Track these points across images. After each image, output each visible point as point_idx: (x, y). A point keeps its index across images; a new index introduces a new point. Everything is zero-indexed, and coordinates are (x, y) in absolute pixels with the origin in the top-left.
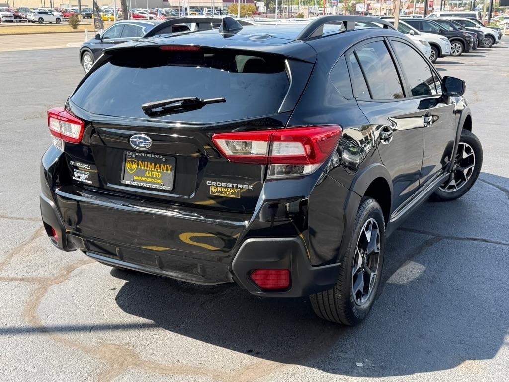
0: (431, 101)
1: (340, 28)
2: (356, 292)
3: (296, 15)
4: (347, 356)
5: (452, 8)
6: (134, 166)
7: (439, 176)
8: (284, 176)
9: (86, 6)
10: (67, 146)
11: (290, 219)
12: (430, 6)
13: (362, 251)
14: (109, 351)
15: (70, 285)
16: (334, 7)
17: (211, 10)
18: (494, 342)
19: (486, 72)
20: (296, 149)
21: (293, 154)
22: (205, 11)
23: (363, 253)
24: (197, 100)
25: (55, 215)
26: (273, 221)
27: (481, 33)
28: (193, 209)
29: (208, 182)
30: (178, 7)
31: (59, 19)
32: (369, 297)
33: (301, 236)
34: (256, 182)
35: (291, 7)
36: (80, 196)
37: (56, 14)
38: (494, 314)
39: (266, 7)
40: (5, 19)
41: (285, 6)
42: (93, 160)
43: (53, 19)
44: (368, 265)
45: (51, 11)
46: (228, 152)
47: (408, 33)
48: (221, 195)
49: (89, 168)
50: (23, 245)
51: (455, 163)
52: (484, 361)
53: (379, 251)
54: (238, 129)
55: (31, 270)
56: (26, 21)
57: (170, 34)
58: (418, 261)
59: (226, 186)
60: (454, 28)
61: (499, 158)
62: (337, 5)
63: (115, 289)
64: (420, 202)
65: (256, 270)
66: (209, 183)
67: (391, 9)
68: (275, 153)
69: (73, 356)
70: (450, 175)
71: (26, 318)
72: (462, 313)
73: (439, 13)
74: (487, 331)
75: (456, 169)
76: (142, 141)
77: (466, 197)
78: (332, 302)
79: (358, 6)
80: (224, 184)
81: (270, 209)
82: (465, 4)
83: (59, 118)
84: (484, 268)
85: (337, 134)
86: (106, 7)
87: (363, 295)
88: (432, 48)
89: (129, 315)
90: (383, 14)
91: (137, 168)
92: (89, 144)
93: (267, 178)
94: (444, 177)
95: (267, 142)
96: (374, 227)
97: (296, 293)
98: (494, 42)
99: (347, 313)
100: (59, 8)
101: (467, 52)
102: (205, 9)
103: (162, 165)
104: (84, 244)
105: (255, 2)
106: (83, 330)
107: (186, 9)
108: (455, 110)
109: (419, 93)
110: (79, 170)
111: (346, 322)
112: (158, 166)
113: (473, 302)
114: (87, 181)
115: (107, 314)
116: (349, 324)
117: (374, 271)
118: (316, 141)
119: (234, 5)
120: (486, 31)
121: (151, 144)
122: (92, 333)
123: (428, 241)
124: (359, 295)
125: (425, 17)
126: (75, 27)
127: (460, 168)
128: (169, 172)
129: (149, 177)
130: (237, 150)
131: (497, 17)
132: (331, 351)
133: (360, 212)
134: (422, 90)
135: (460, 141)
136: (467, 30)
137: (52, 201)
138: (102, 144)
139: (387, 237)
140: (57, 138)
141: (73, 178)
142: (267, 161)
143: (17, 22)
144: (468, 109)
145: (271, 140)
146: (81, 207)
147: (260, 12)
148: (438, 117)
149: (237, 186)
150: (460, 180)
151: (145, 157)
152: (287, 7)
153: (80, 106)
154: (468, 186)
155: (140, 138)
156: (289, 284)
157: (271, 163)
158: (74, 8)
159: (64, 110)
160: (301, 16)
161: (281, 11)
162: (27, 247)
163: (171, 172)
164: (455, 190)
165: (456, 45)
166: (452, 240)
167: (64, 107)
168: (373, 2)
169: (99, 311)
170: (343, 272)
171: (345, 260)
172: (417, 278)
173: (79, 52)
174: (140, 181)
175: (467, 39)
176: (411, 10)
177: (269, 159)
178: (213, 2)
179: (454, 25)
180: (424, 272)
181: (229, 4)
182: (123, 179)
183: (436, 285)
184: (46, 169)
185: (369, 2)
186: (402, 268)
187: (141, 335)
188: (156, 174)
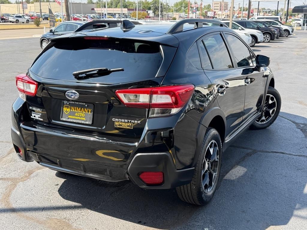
0: (250, 70)
1: (194, 26)
2: (204, 185)
3: (171, 18)
4: (199, 224)
5: (265, 14)
6: (68, 110)
7: (255, 114)
8: (160, 115)
9: (45, 13)
10: (28, 98)
11: (164, 141)
12: (252, 13)
13: (208, 160)
14: (53, 223)
15: (30, 182)
16: (194, 13)
17: (120, 15)
18: (288, 215)
19: (284, 52)
20: (166, 99)
21: (165, 102)
22: (117, 16)
23: (208, 162)
24: (106, 70)
25: (20, 140)
26: (153, 142)
27: (281, 29)
28: (104, 136)
29: (113, 119)
30: (100, 13)
31: (28, 20)
32: (213, 188)
33: (170, 151)
34: (143, 119)
35: (168, 13)
36: (36, 128)
37: (27, 17)
38: (287, 198)
39: (153, 14)
41: (165, 13)
42: (44, 106)
43: (25, 21)
44: (212, 169)
45: (23, 16)
46: (125, 101)
47: (238, 29)
48: (121, 127)
49: (41, 111)
50: (2, 158)
51: (264, 107)
52: (282, 226)
53: (218, 160)
54: (132, 87)
55: (7, 173)
56: (8, 22)
58: (243, 166)
59: (124, 121)
60: (266, 26)
61: (292, 103)
62: (196, 12)
63: (58, 185)
64: (243, 130)
65: (143, 172)
66: (114, 120)
67: (228, 15)
68: (154, 102)
69: (31, 226)
70: (262, 114)
71: (3, 203)
72: (269, 197)
73: (256, 17)
74: (284, 208)
75: (265, 110)
77: (271, 127)
78: (189, 191)
79: (208, 13)
80: (123, 120)
81: (152, 135)
82: (272, 12)
83: (23, 81)
84: (282, 170)
85: (192, 90)
86: (57, 13)
87: (209, 187)
88: (252, 38)
89: (66, 200)
90: (223, 18)
91: (70, 110)
92: (41, 97)
93: (149, 116)
94: (257, 115)
95: (149, 95)
96: (215, 145)
97: (167, 186)
98: (289, 34)
99: (199, 198)
100: (28, 14)
101: (273, 40)
102: (117, 14)
103: (85, 109)
104: (38, 158)
105: (147, 10)
106: (38, 210)
107: (105, 14)
108: (264, 75)
109: (243, 65)
110: (35, 112)
112: (83, 110)
113: (275, 190)
114: (40, 119)
115: (53, 200)
116: (200, 205)
117: (215, 172)
118: (179, 94)
119: (134, 12)
120: (284, 27)
121: (78, 96)
122: (43, 212)
123: (248, 153)
124: (206, 187)
125: (248, 19)
126: (38, 25)
127: (268, 109)
128: (90, 113)
129: (78, 116)
130: (131, 100)
131: (291, 19)
132: (189, 221)
133: (206, 137)
134: (244, 63)
135: (267, 94)
136: (273, 27)
137: (18, 131)
138: (49, 97)
139: (223, 151)
140: (22, 93)
141: (32, 117)
143: (3, 22)
144: (272, 74)
145: (151, 93)
146: (37, 135)
147: (150, 16)
148: (255, 79)
149: (131, 122)
150: (268, 117)
151: (74, 104)
153: (36, 74)
154: (273, 120)
155: (72, 93)
156: (163, 181)
157: (151, 108)
158: (37, 14)
159: (26, 76)
160: (175, 19)
161: (162, 16)
162: (5, 159)
164: (265, 123)
165: (266, 36)
166: (263, 153)
167: (26, 74)
168: (217, 10)
169: (48, 198)
170: (196, 173)
171: (197, 166)
172: (242, 176)
173: (40, 40)
174: (72, 118)
175: (273, 32)
176: (240, 15)
177: (150, 105)
178: (122, 11)
179: (265, 24)
180: (246, 172)
181: (131, 12)
182: (62, 118)
183: (253, 180)
184: (15, 112)
185: (215, 11)
186: (233, 170)
187: (73, 213)
188: (82, 115)
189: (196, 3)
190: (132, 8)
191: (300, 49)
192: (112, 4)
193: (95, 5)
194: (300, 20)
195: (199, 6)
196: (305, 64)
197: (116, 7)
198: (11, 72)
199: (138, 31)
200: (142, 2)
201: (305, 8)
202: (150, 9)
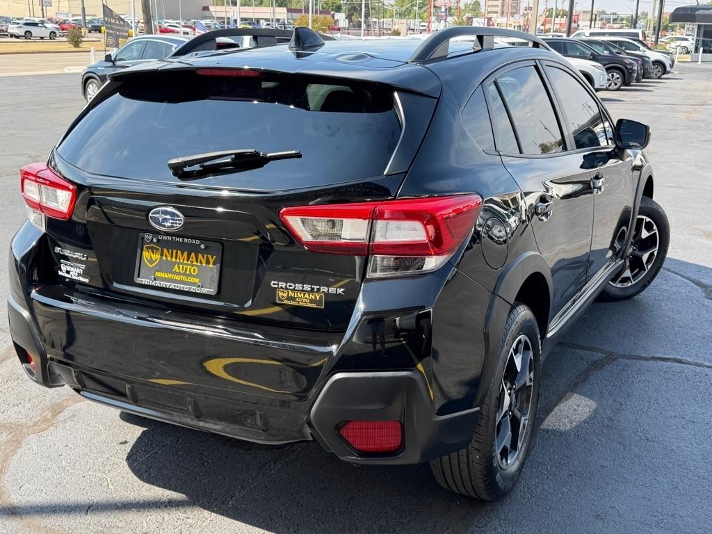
0: (600, 156)
1: (472, 46)
2: (501, 449)
3: (389, 32)
5: (604, 24)
6: (156, 257)
8: (391, 273)
9: (93, 15)
10: (51, 223)
11: (402, 339)
12: (575, 22)
13: (508, 385)
15: (57, 435)
16: (442, 21)
17: (271, 23)
19: (656, 114)
20: (412, 232)
21: (408, 239)
22: (263, 24)
23: (510, 389)
24: (256, 154)
25: (31, 331)
27: (647, 59)
29: (273, 282)
30: (224, 18)
31: (55, 33)
32: (518, 455)
33: (420, 367)
34: (348, 280)
35: (382, 20)
36: (71, 302)
37: (50, 26)
39: (347, 20)
41: (375, 20)
42: (91, 244)
43: (46, 34)
44: (516, 406)
45: (42, 22)
46: (305, 235)
49: (85, 259)
51: (630, 245)
53: (532, 384)
54: (319, 199)
56: (7, 35)
57: (214, 52)
58: (584, 394)
59: (301, 288)
60: (611, 52)
61: (687, 236)
62: (446, 19)
63: (126, 442)
65: (348, 422)
66: (274, 284)
67: (520, 26)
68: (379, 239)
70: (625, 262)
72: (657, 478)
73: (587, 31)
74: (697, 507)
75: (631, 254)
76: (168, 218)
77: (645, 294)
78: (464, 467)
79: (474, 19)
80: (299, 287)
82: (622, 20)
83: (38, 179)
84: (683, 404)
87: (510, 452)
89: (147, 485)
91: (161, 259)
92: (85, 222)
93: (367, 277)
94: (614, 268)
95: (367, 221)
96: (526, 348)
97: (411, 457)
98: (665, 72)
99: (488, 482)
100: (54, 17)
101: (628, 84)
102: (261, 21)
103: (200, 255)
104: (76, 377)
105: (332, 13)
106: (75, 511)
107: (236, 21)
108: (633, 166)
109: (583, 143)
110: (68, 260)
111: (484, 496)
112: (194, 258)
113: (672, 459)
114: (81, 279)
115: (112, 484)
116: (489, 499)
117: (525, 415)
118: (443, 218)
119: (303, 17)
120: (653, 56)
121: (182, 223)
122: (89, 516)
123: (596, 362)
124: (504, 454)
125: (568, 36)
126: (77, 44)
127: (637, 253)
128: (211, 266)
129: (179, 274)
130: (319, 232)
131: (666, 37)
134: (585, 139)
135: (640, 214)
136: (628, 54)
137: (26, 310)
138: (106, 222)
139: (543, 361)
140: (36, 211)
141: (60, 273)
142: (366, 250)
144: (649, 167)
145: (373, 217)
146: (72, 318)
147: (340, 26)
149: (319, 290)
150: (637, 270)
151: (174, 242)
152: (376, 20)
153: (71, 162)
154: (649, 279)
155: (166, 213)
156: (401, 444)
157: (373, 254)
158: (76, 18)
159: (46, 167)
160: (397, 33)
161: (368, 26)
163: (216, 266)
164: (630, 284)
165: (613, 75)
166: (632, 360)
167: (46, 163)
168: (495, 15)
169: (100, 479)
170: (483, 421)
171: (485, 402)
172: (586, 422)
173: (81, 80)
174: (164, 279)
175: (629, 67)
176: (548, 26)
177: (371, 247)
178: (274, 13)
179: (610, 48)
180: (595, 411)
181: (296, 16)
182: (139, 277)
183: (615, 431)
184: (17, 259)
185: (490, 16)
186: (562, 405)
187: (166, 519)
188: (190, 270)
190: (298, 7)
191: (693, 107)
194: (686, 40)
195: (453, 4)
196: (707, 141)
197: (261, 3)
198: (12, 155)
199: (335, 55)
201: (701, 12)
202: (338, 9)
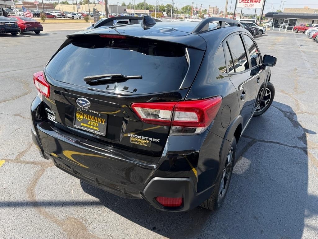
5: (244, 18)
6: (81, 117)
9: (91, 12)
14: (70, 225)
16: (195, 15)
24: (122, 76)
25: (37, 140)
27: (258, 29)
30: (130, 13)
31: (81, 17)
37: (79, 15)
39: (167, 14)
40: (58, 16)
41: (175, 14)
43: (78, 17)
45: (77, 14)
46: (143, 116)
48: (137, 143)
49: (55, 114)
56: (67, 17)
58: (246, 157)
59: (141, 138)
60: (247, 27)
66: (129, 135)
71: (28, 193)
73: (239, 20)
76: (84, 103)
79: (205, 15)
80: (139, 137)
82: (249, 16)
91: (83, 118)
93: (170, 135)
98: (263, 33)
100: (81, 12)
102: (141, 14)
103: (99, 118)
105: (162, 12)
106: (58, 205)
107: (133, 14)
110: (50, 114)
112: (96, 119)
114: (55, 122)
115: (74, 192)
119: (154, 13)
120: (260, 28)
121: (90, 105)
122: (63, 208)
123: (249, 143)
126: (87, 21)
127: (263, 100)
128: (103, 123)
129: (90, 125)
131: (263, 22)
136: (252, 27)
137: (36, 132)
141: (48, 118)
142: (170, 124)
143: (63, 18)
145: (174, 110)
147: (164, 16)
149: (148, 139)
150: (263, 106)
151: (88, 112)
156: (182, 204)
157: (173, 126)
158: (87, 12)
160: (182, 19)
161: (173, 16)
163: (105, 124)
164: (259, 111)
166: (262, 142)
168: (211, 14)
169: (69, 190)
172: (247, 170)
174: (85, 127)
175: (252, 31)
177: (172, 123)
178: (145, 12)
180: (251, 165)
181: (152, 13)
182: (75, 125)
183: (258, 175)
184: (32, 110)
185: (209, 14)
186: (239, 162)
187: (91, 211)
188: (95, 124)
189: (196, 8)
190: (152, 10)
191: (272, 45)
192: (138, 7)
193: (127, 7)
194: (269, 23)
195: (199, 10)
197: (141, 9)
199: (160, 29)
200: (160, 6)
201: (275, 14)
202: (164, 11)
